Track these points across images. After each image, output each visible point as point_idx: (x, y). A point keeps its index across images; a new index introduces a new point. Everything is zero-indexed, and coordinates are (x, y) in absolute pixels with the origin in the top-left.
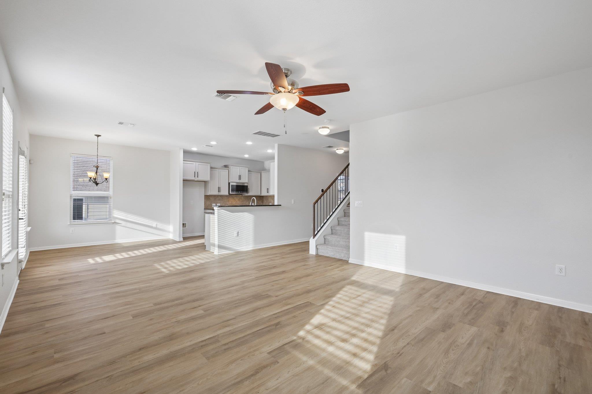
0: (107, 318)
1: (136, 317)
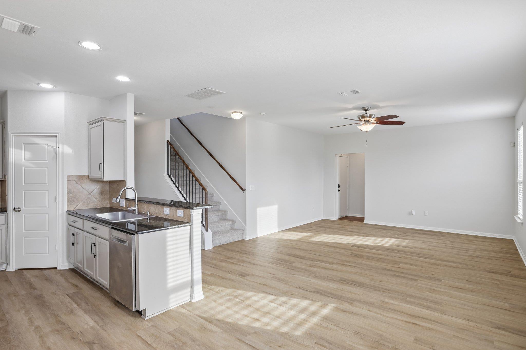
0: (458, 288)
1: (439, 280)
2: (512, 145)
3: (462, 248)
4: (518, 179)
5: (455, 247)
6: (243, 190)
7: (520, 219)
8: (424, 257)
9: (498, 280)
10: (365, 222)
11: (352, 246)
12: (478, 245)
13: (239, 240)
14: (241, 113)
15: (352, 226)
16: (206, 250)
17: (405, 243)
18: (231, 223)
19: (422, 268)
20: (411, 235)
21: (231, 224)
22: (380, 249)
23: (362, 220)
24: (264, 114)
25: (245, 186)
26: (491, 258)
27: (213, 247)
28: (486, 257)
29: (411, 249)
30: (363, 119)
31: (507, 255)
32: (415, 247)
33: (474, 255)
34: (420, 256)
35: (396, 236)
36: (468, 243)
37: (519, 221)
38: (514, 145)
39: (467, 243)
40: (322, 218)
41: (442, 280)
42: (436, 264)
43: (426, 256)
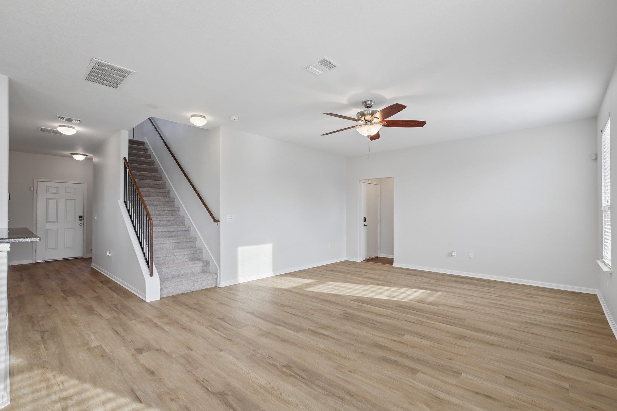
2: (594, 157)
3: (515, 307)
4: (603, 205)
5: (503, 305)
6: (216, 221)
7: (607, 265)
8: (450, 322)
9: (567, 379)
10: (394, 265)
11: (353, 300)
12: (541, 303)
13: (211, 287)
14: (204, 117)
15: (375, 269)
16: (147, 303)
17: (435, 297)
18: (201, 264)
19: (437, 345)
20: (447, 284)
21: (202, 266)
22: (391, 306)
23: (390, 261)
24: (235, 118)
25: (219, 216)
26: (558, 327)
27: (161, 298)
28: (551, 326)
29: (436, 307)
30: (363, 119)
31: (587, 323)
32: (443, 305)
33: (530, 321)
34: (445, 321)
35: (425, 286)
36: (527, 298)
37: (605, 269)
38: (596, 158)
39: (525, 300)
40: (344, 259)
41: (463, 374)
42: (462, 337)
43: (452, 321)
